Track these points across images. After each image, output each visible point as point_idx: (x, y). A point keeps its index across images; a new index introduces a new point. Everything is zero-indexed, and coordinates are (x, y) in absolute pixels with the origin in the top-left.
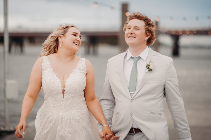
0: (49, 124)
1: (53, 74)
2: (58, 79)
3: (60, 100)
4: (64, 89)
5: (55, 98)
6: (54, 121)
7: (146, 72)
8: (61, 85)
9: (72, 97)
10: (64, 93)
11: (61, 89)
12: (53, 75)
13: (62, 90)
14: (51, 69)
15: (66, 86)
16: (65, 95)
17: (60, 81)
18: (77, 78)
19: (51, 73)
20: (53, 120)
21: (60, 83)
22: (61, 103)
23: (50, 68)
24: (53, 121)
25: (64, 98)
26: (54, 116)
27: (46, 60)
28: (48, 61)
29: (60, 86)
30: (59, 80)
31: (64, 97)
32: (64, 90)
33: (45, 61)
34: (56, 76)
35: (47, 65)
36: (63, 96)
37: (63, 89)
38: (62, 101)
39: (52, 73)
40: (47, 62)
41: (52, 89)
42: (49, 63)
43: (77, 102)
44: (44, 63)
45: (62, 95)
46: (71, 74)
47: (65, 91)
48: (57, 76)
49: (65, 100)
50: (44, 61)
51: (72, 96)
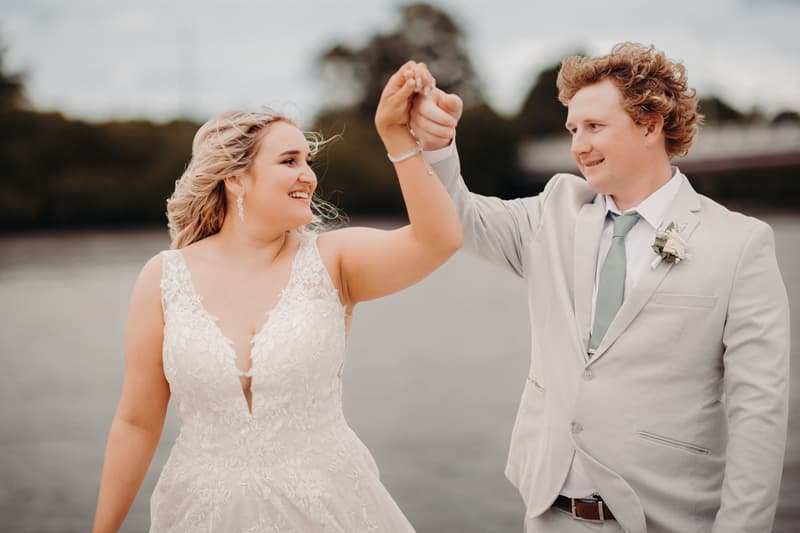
0: (196, 525)
1: (203, 316)
2: (220, 335)
3: (238, 420)
4: (248, 375)
5: (216, 413)
6: (217, 508)
7: (652, 269)
8: (236, 360)
9: (287, 405)
10: (252, 388)
11: (234, 375)
12: (203, 319)
13: (240, 377)
14: (197, 298)
15: (254, 361)
16: (255, 397)
17: (231, 342)
18: (294, 325)
19: (194, 312)
20: (213, 505)
21: (232, 353)
22: (243, 432)
23: (189, 294)
24: (212, 510)
25: (253, 411)
26: (216, 490)
27: (177, 264)
28: (182, 266)
29: (232, 362)
30: (224, 341)
31: (253, 407)
32: (250, 380)
33: (173, 267)
34: (213, 324)
35: (180, 282)
36: (245, 403)
37: (241, 374)
38: (246, 423)
39: (199, 312)
40: (179, 271)
41: (199, 377)
42: (188, 275)
43: (309, 427)
44: (166, 276)
45: (243, 398)
46: (271, 313)
47: (253, 384)
48: (217, 323)
49: (259, 419)
50: (167, 268)
51: (286, 399)
